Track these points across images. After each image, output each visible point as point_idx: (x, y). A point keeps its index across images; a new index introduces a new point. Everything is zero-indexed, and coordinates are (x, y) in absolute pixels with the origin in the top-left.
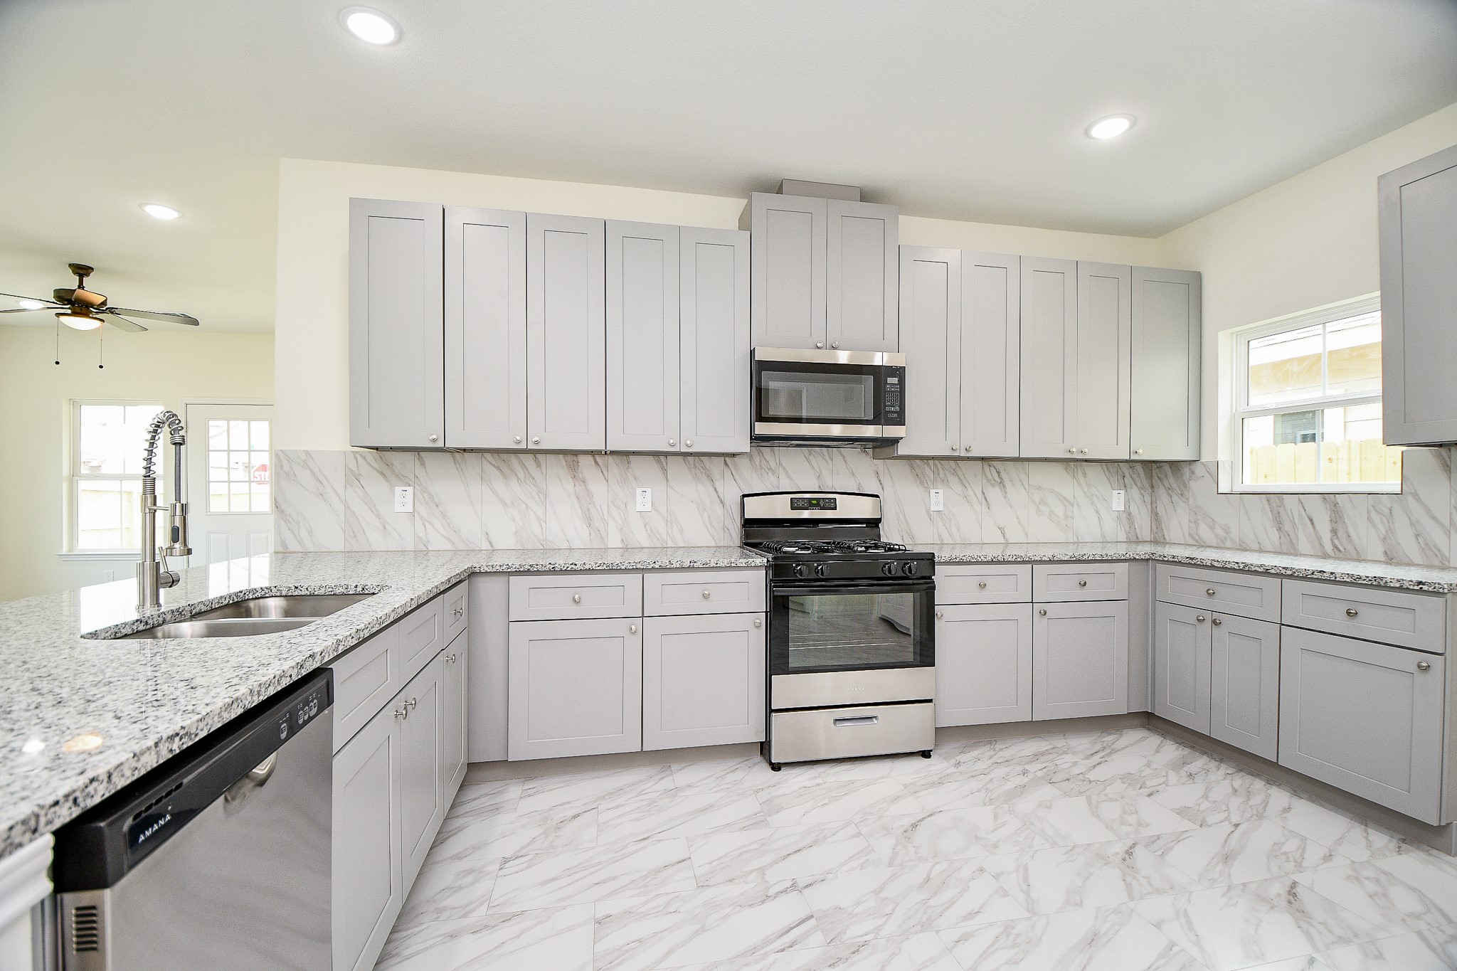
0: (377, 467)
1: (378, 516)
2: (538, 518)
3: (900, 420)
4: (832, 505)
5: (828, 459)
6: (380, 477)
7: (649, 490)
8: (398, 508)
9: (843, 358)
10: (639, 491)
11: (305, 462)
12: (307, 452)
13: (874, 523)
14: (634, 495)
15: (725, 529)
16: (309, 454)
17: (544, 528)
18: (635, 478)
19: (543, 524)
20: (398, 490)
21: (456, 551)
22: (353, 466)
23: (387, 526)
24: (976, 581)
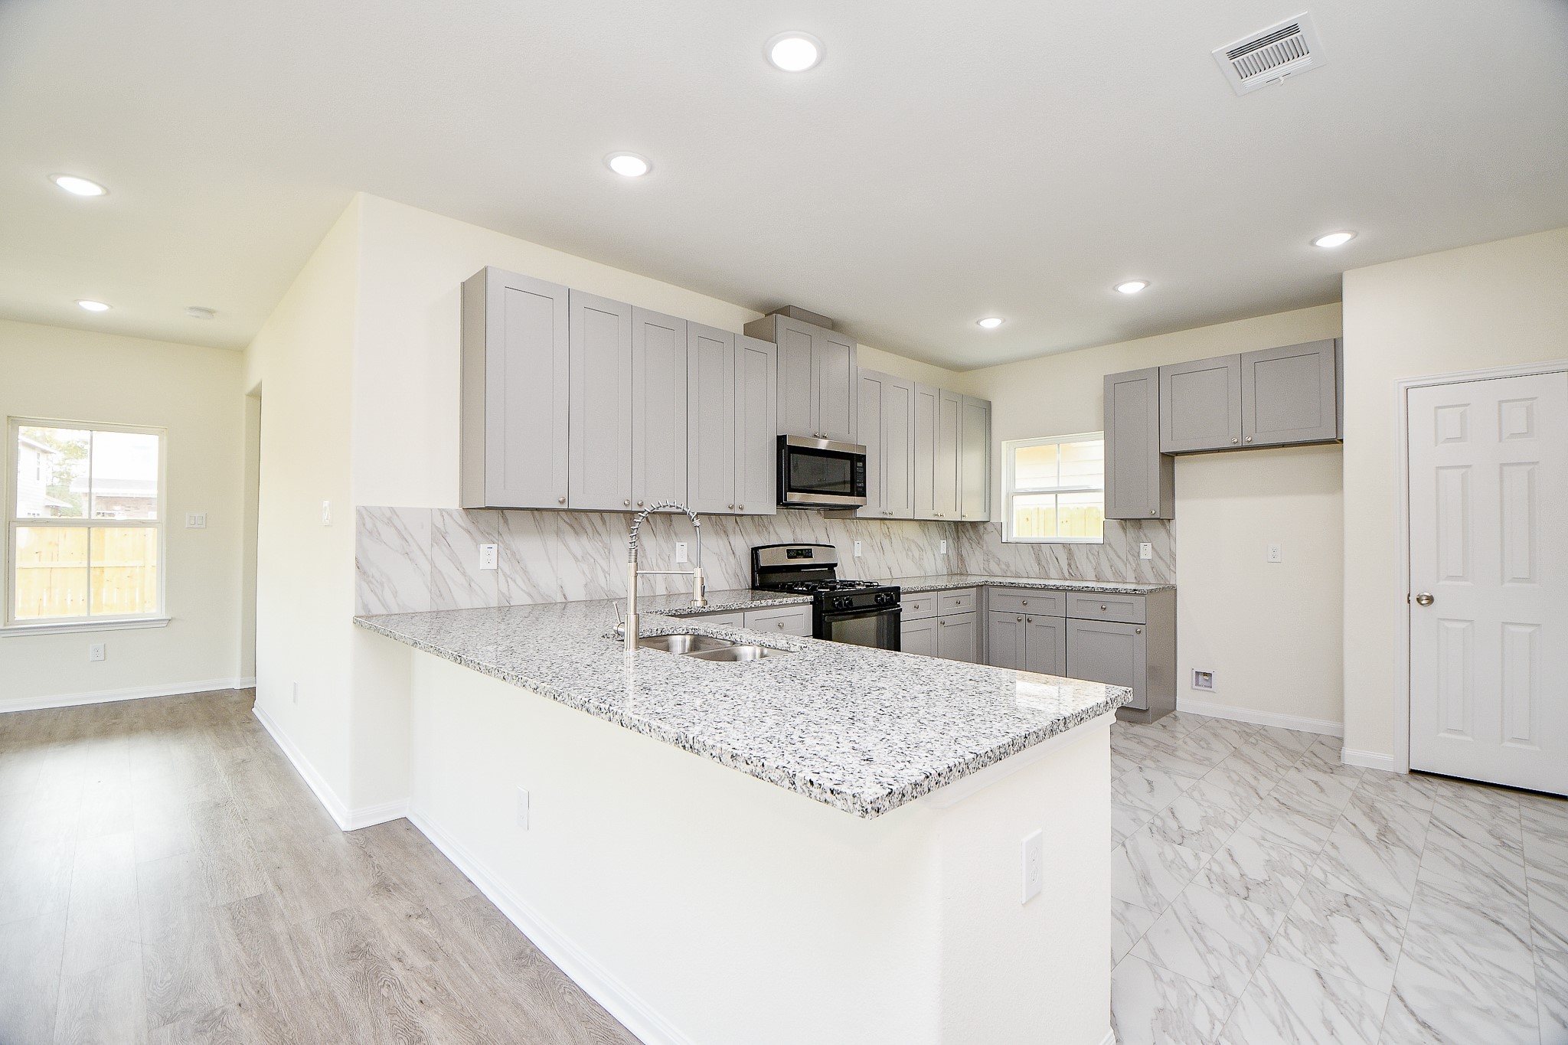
0: (463, 525)
1: (464, 574)
2: (604, 571)
3: (862, 493)
4: (808, 554)
5: (798, 518)
6: (467, 536)
7: (685, 544)
8: (483, 565)
9: (823, 445)
10: (678, 544)
11: (389, 519)
12: (392, 510)
13: (831, 567)
14: (674, 548)
15: (736, 575)
16: (394, 511)
17: (608, 580)
18: (676, 534)
19: (607, 575)
20: (483, 547)
21: (534, 606)
22: (439, 524)
23: (472, 584)
24: (912, 605)
